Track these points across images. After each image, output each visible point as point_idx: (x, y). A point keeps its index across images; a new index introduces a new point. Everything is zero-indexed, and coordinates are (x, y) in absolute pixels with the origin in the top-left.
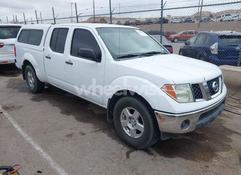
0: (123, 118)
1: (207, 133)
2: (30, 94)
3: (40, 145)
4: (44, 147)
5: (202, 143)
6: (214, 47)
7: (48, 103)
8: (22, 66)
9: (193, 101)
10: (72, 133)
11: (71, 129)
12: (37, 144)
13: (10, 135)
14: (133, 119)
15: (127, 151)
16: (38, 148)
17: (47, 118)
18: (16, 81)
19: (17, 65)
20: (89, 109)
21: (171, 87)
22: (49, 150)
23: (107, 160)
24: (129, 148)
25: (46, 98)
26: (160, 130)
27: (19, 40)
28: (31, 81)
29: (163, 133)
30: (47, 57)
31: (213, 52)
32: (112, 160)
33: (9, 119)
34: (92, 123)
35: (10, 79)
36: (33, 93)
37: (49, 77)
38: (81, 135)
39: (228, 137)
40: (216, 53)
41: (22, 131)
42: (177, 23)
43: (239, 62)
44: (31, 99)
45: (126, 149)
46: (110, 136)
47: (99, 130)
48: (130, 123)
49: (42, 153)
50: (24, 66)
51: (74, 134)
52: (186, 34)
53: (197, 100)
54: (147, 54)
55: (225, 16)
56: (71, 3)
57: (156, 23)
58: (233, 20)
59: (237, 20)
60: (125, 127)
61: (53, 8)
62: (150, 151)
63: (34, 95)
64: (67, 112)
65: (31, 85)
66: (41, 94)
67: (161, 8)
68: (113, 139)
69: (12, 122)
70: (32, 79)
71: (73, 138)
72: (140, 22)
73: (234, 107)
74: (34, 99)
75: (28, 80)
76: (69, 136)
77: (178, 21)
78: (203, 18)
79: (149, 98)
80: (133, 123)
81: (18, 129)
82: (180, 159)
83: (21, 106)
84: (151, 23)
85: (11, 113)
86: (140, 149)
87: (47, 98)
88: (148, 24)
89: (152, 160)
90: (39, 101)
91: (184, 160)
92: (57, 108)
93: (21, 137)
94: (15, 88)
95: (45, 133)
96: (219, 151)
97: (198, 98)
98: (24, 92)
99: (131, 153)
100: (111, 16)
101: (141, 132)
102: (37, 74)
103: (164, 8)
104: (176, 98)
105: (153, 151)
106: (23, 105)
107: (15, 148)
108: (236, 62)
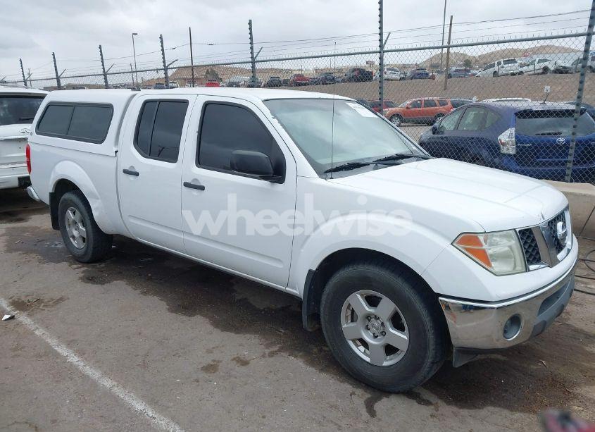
0: (347, 317)
1: (538, 344)
2: (75, 266)
3: (143, 397)
4: (153, 402)
5: (535, 367)
6: (507, 137)
7: (129, 288)
8: (51, 194)
9: (524, 270)
10: (214, 361)
11: (209, 351)
12: (132, 394)
13: (54, 377)
14: (377, 318)
15: (365, 399)
16: (139, 406)
17: (136, 326)
18: (26, 234)
19: (33, 191)
20: (238, 297)
21: (477, 238)
22: (169, 407)
23: (323, 426)
24: (368, 391)
25: (120, 275)
26: (454, 342)
27: (40, 130)
28: (75, 233)
29: (458, 350)
30: (126, 172)
31: (504, 150)
32: (336, 424)
33: (37, 332)
34: (256, 332)
35: (8, 228)
36: (81, 262)
37: (132, 220)
38: (239, 365)
39: (587, 349)
40: (512, 151)
41: (82, 364)
42: (396, 80)
43: (569, 172)
44: (81, 278)
45: (362, 394)
46: (311, 363)
47: (279, 351)
48: (367, 328)
49: (154, 418)
50: (54, 196)
51: (220, 364)
52: (419, 106)
53: (532, 267)
54: (387, 159)
55: (502, 62)
56: (134, 34)
57: (343, 81)
58: (521, 73)
59: (531, 73)
60: (354, 341)
61: (100, 47)
62: (420, 394)
63: (86, 268)
64: (186, 308)
65: (74, 243)
66: (103, 265)
67: (378, 49)
68: (322, 370)
69: (49, 340)
70: (78, 227)
71: (221, 374)
72: (305, 79)
73: (579, 279)
74: (90, 279)
75: (68, 229)
76: (211, 368)
77: (397, 76)
78: (454, 69)
79: (425, 267)
80: (377, 329)
81: (70, 360)
82: (497, 409)
83: (61, 299)
84: (333, 80)
85: (38, 316)
86: (397, 393)
87: (121, 273)
88: (327, 84)
89: (431, 416)
90: (102, 283)
91: (506, 412)
92: (156, 298)
93: (85, 377)
94: (28, 252)
95: (144, 365)
96: (579, 385)
97: (532, 263)
98: (58, 262)
99: (376, 404)
100: (253, 67)
101: (398, 350)
102: (95, 214)
103: (385, 49)
104: (489, 264)
105: (426, 395)
106: (63, 294)
107: (77, 410)
108: (563, 171)
